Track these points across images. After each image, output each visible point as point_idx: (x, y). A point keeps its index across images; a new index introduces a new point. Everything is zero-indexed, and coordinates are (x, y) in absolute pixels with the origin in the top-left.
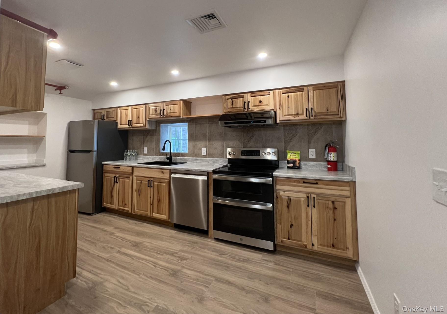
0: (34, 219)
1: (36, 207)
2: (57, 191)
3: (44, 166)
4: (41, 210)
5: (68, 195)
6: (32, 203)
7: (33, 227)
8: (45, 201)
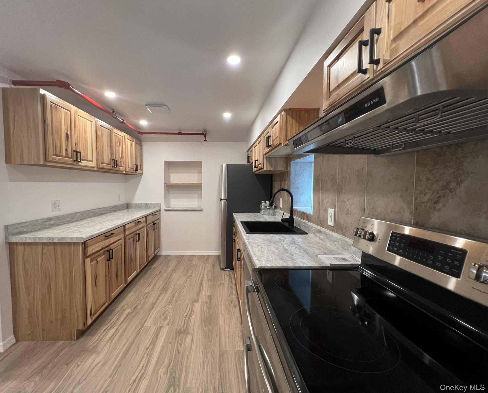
0: (44, 261)
1: (45, 251)
2: (56, 241)
3: (201, 210)
4: (49, 255)
5: (73, 247)
6: (41, 247)
7: (44, 268)
8: (51, 248)
